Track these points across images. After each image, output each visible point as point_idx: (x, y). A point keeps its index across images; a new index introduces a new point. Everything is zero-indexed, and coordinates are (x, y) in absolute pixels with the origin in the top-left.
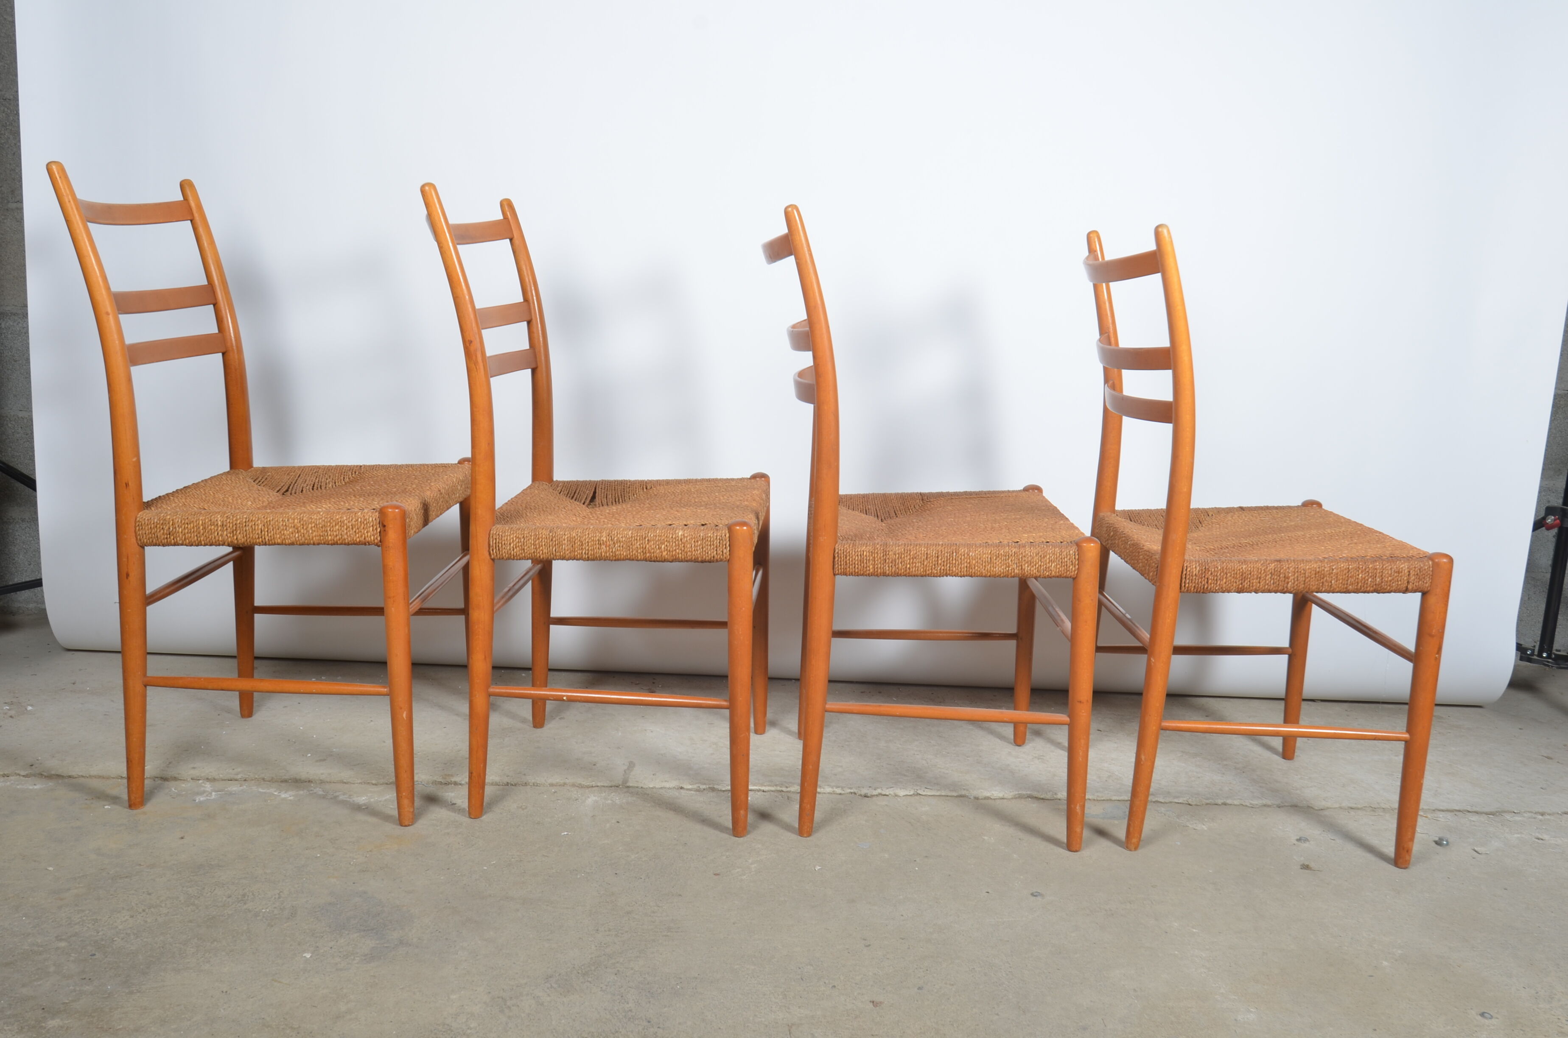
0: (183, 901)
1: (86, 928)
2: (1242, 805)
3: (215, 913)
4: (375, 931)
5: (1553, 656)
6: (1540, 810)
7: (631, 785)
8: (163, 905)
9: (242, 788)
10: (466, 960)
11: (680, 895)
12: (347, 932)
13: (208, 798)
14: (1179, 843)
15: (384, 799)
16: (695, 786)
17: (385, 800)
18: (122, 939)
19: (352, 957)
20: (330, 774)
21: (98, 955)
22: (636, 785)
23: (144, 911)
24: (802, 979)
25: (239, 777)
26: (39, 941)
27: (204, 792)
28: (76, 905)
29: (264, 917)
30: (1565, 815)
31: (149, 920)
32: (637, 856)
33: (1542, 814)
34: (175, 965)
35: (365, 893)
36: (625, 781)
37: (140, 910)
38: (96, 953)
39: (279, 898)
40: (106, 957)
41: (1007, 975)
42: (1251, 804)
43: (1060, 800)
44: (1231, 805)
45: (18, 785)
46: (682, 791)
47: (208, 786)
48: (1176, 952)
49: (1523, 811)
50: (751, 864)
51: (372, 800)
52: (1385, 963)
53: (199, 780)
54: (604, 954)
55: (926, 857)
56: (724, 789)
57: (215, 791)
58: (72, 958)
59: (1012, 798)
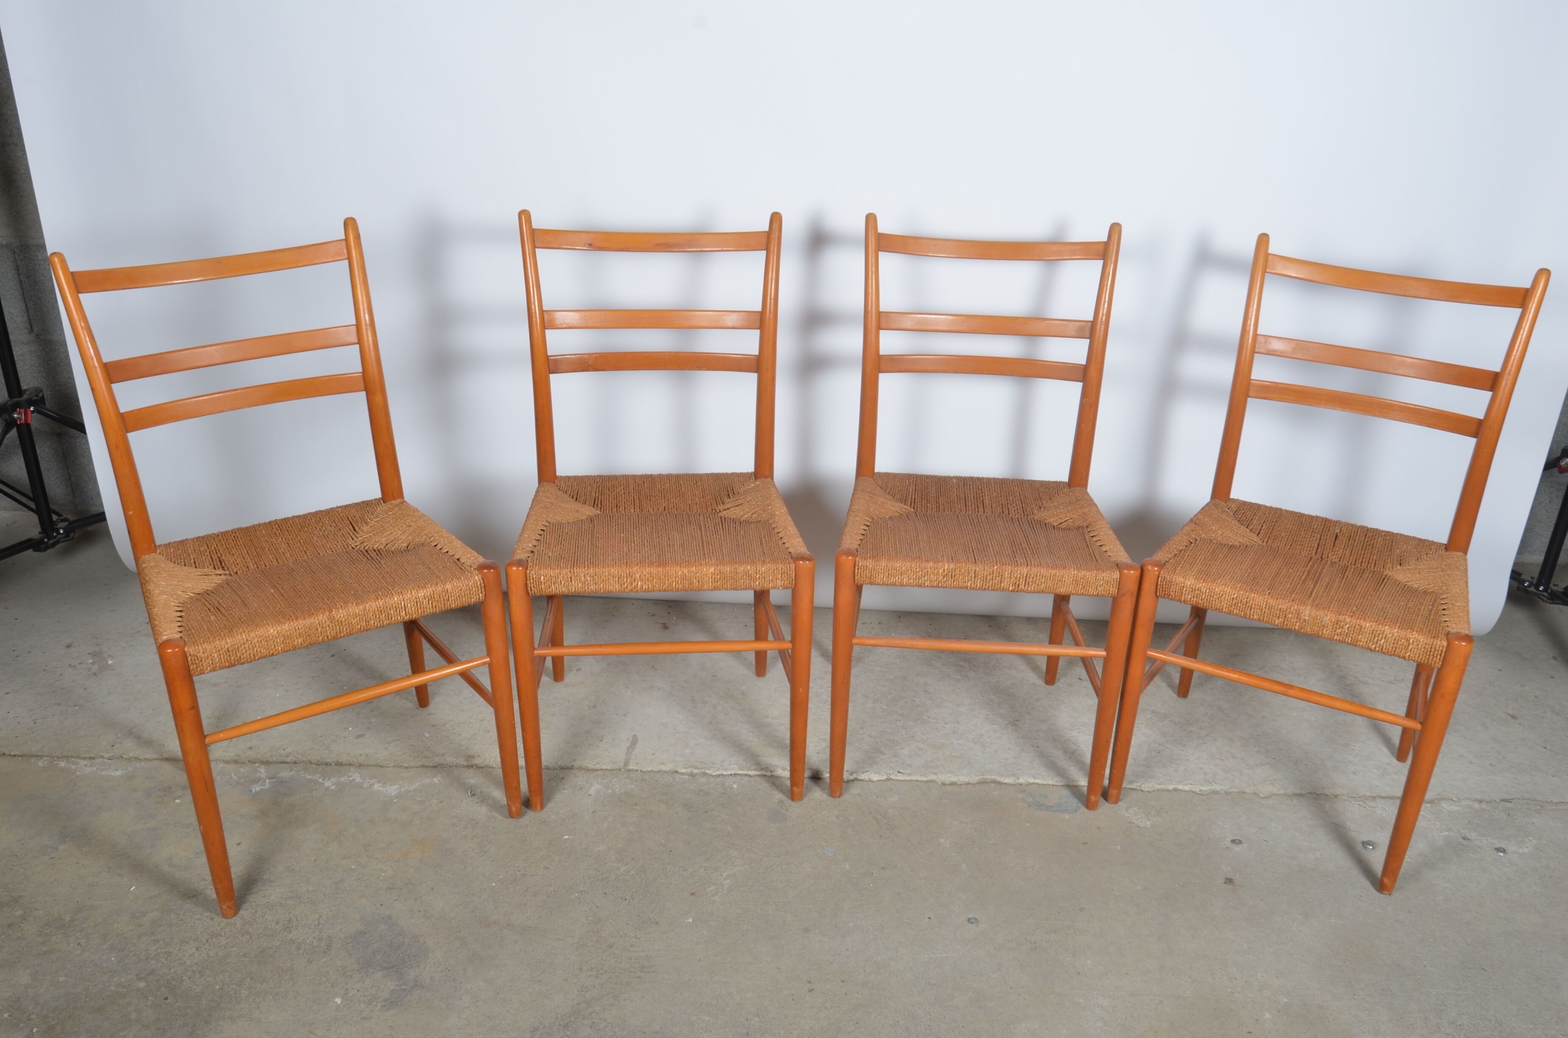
0: (239, 929)
1: (160, 964)
2: (1192, 791)
3: (265, 944)
4: (395, 969)
5: (1549, 591)
6: (1479, 797)
7: (631, 768)
8: (223, 933)
9: (291, 773)
10: (468, 1007)
11: (657, 923)
12: (372, 970)
13: (263, 787)
14: (1118, 847)
15: (413, 788)
16: (689, 770)
17: (414, 790)
18: (190, 978)
19: (375, 1003)
20: (367, 755)
21: (171, 1000)
22: (636, 768)
23: (207, 941)
24: (748, 1034)
25: (289, 760)
26: (123, 980)
27: (259, 779)
28: (153, 934)
29: (304, 950)
30: (1503, 803)
31: (211, 954)
32: (626, 867)
33: (1480, 801)
34: (232, 1012)
35: (390, 918)
36: (627, 763)
37: (204, 940)
38: (169, 996)
39: (319, 925)
40: (177, 1001)
41: (926, 1030)
42: (1200, 791)
43: (1021, 785)
44: (1181, 790)
45: (102, 770)
46: (677, 776)
47: (262, 771)
48: (1082, 1000)
49: (1462, 798)
50: (725, 879)
51: (403, 790)
52: (1267, 1015)
53: (255, 763)
54: (584, 1002)
55: (883, 868)
56: (714, 774)
57: (270, 779)
58: (150, 1003)
59: (977, 783)
